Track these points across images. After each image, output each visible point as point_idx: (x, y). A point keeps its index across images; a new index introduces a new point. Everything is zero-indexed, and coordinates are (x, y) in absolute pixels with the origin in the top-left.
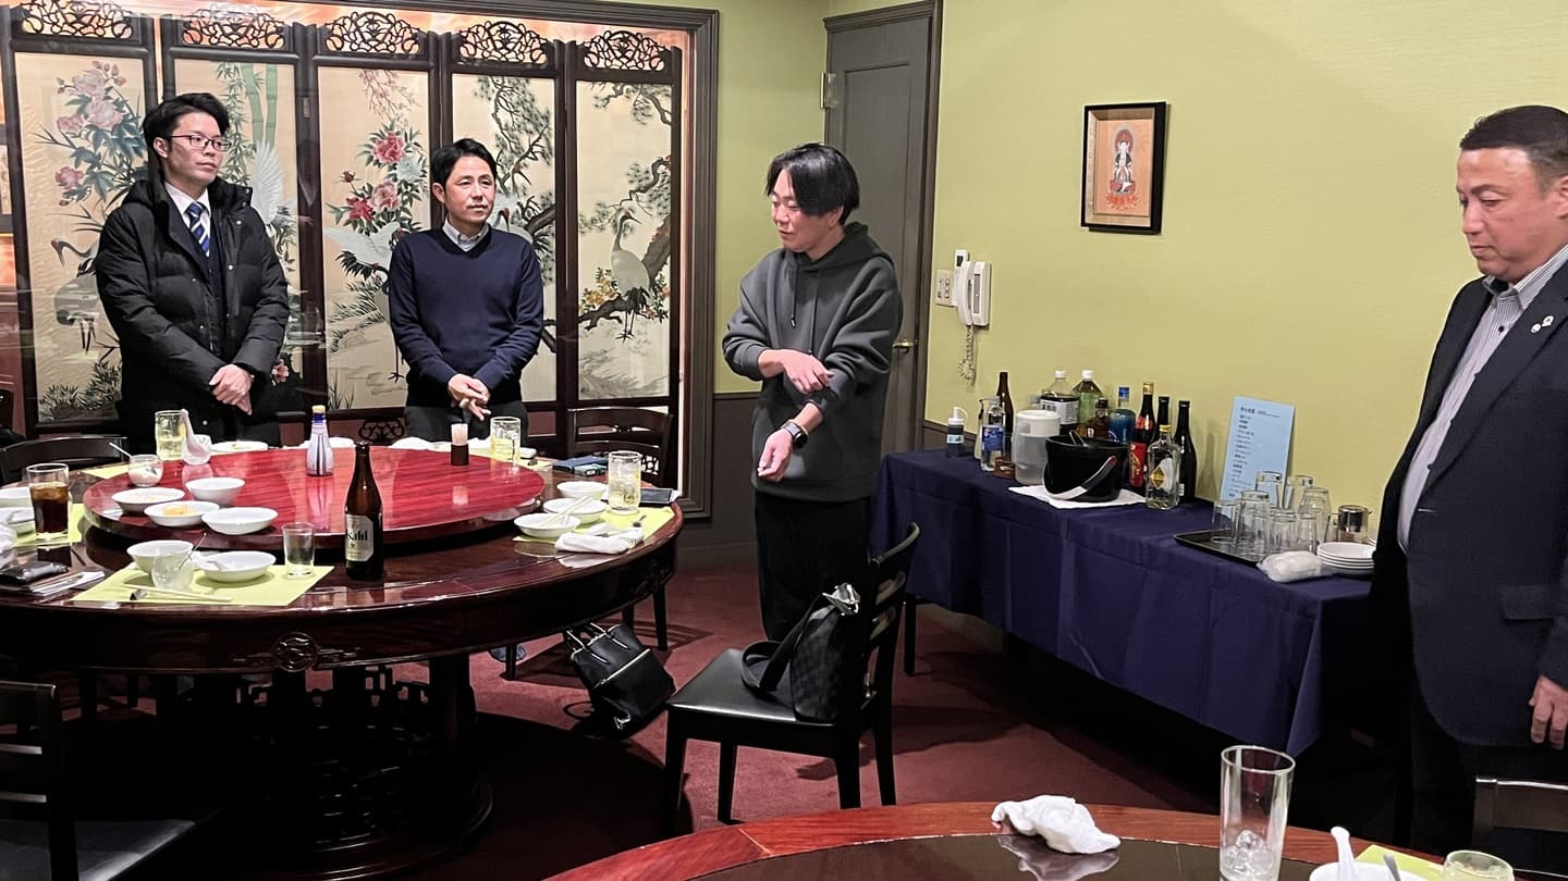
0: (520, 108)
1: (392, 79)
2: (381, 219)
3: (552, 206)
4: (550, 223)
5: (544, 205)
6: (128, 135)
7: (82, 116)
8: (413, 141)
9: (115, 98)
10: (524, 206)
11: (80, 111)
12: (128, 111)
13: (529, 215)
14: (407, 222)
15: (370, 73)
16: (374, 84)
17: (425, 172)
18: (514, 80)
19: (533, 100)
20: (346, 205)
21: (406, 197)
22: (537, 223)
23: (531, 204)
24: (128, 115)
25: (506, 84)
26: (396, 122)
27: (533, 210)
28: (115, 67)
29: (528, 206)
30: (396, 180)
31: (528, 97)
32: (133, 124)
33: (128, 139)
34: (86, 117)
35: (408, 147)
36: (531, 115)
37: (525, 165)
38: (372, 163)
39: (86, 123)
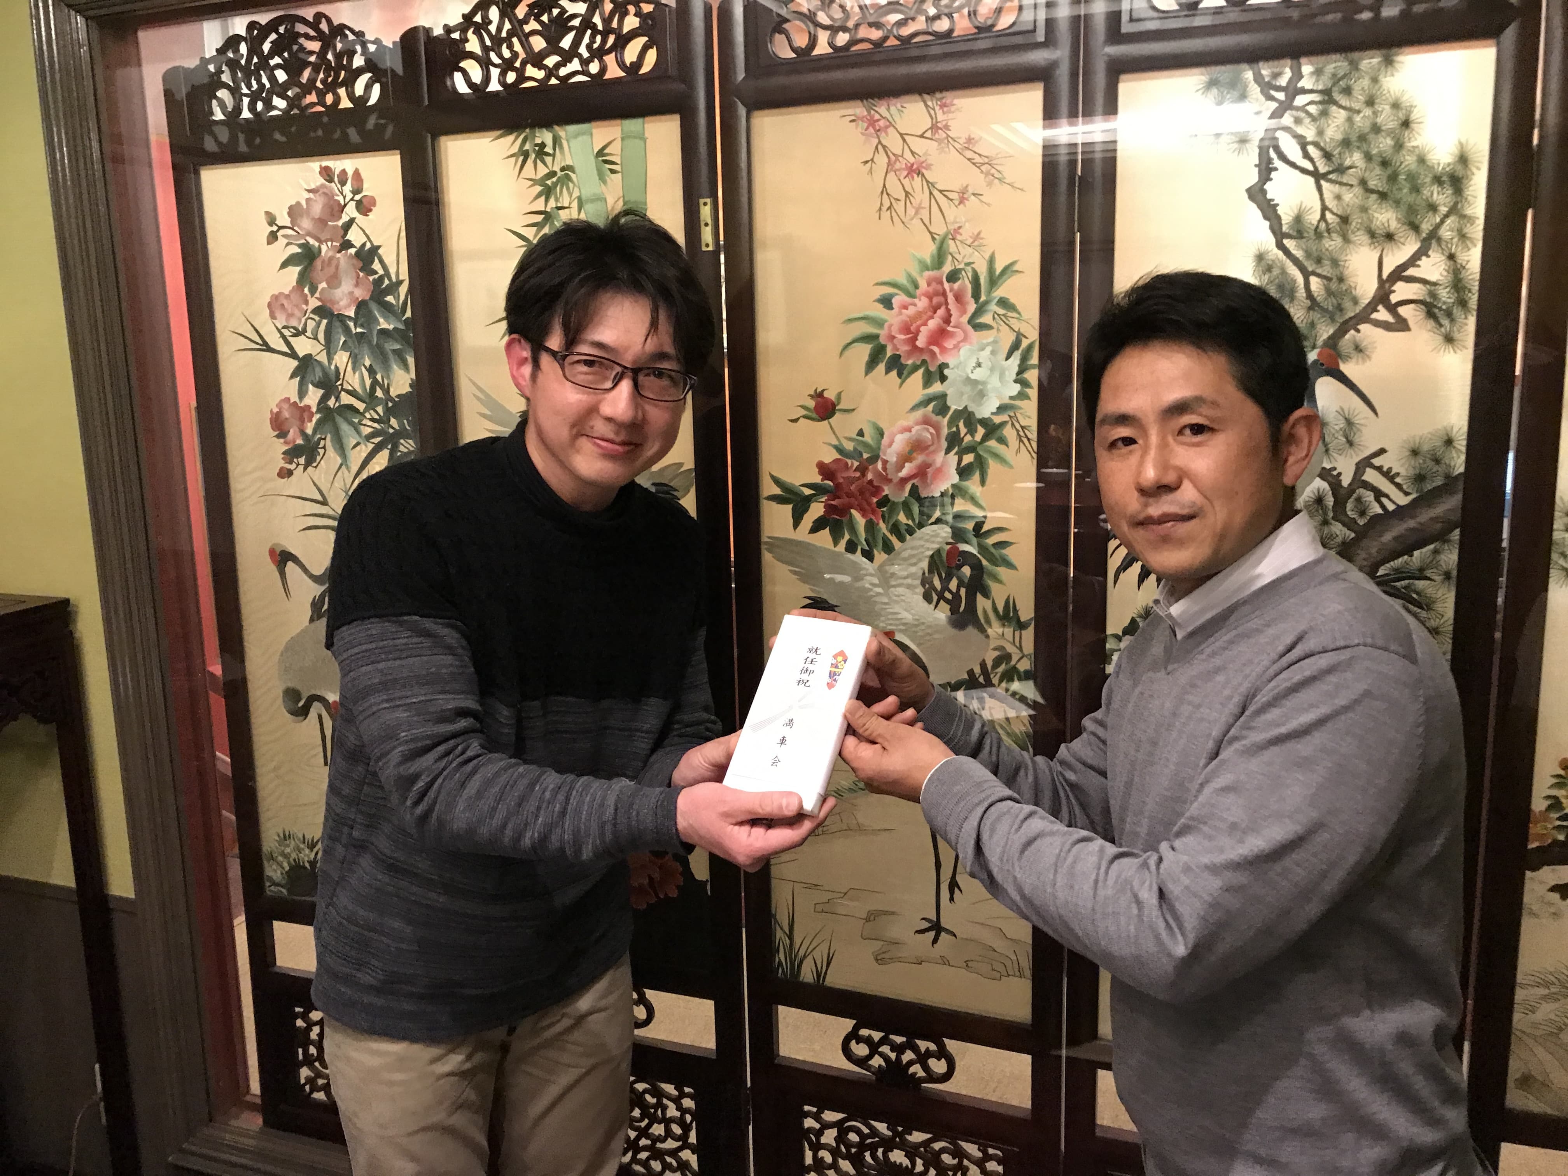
0: (1356, 158)
1: (940, 117)
2: (902, 518)
3: (1450, 481)
4: (1441, 537)
5: (1419, 478)
6: (384, 324)
7: (306, 290)
8: (999, 293)
9: (358, 244)
10: (1346, 481)
11: (302, 279)
12: (381, 272)
13: (1362, 513)
14: (970, 526)
15: (882, 109)
16: (892, 141)
17: (1024, 383)
18: (1336, 64)
19: (1406, 124)
20: (817, 479)
21: (968, 458)
22: (1388, 537)
23: (1371, 476)
24: (381, 279)
25: (1306, 83)
26: (952, 246)
27: (1379, 494)
28: (357, 174)
29: (1359, 482)
30: (943, 409)
31: (1387, 118)
32: (390, 299)
33: (383, 332)
34: (313, 291)
35: (979, 311)
36: (1393, 178)
37: (1358, 349)
38: (881, 367)
39: (314, 303)
